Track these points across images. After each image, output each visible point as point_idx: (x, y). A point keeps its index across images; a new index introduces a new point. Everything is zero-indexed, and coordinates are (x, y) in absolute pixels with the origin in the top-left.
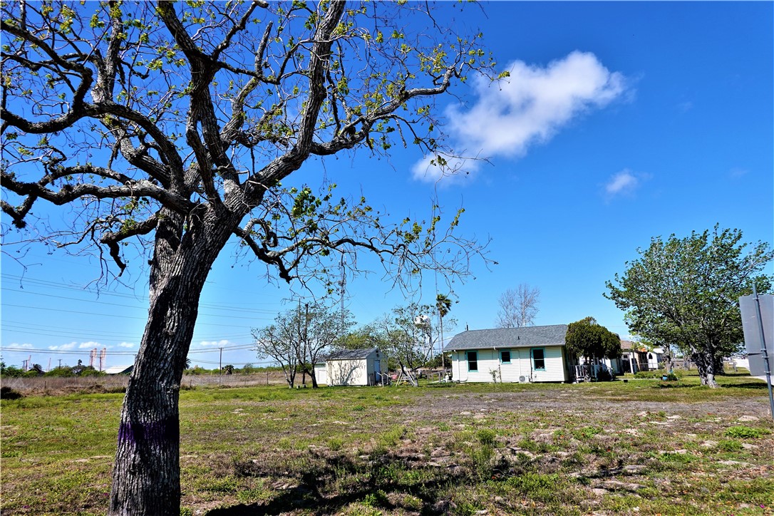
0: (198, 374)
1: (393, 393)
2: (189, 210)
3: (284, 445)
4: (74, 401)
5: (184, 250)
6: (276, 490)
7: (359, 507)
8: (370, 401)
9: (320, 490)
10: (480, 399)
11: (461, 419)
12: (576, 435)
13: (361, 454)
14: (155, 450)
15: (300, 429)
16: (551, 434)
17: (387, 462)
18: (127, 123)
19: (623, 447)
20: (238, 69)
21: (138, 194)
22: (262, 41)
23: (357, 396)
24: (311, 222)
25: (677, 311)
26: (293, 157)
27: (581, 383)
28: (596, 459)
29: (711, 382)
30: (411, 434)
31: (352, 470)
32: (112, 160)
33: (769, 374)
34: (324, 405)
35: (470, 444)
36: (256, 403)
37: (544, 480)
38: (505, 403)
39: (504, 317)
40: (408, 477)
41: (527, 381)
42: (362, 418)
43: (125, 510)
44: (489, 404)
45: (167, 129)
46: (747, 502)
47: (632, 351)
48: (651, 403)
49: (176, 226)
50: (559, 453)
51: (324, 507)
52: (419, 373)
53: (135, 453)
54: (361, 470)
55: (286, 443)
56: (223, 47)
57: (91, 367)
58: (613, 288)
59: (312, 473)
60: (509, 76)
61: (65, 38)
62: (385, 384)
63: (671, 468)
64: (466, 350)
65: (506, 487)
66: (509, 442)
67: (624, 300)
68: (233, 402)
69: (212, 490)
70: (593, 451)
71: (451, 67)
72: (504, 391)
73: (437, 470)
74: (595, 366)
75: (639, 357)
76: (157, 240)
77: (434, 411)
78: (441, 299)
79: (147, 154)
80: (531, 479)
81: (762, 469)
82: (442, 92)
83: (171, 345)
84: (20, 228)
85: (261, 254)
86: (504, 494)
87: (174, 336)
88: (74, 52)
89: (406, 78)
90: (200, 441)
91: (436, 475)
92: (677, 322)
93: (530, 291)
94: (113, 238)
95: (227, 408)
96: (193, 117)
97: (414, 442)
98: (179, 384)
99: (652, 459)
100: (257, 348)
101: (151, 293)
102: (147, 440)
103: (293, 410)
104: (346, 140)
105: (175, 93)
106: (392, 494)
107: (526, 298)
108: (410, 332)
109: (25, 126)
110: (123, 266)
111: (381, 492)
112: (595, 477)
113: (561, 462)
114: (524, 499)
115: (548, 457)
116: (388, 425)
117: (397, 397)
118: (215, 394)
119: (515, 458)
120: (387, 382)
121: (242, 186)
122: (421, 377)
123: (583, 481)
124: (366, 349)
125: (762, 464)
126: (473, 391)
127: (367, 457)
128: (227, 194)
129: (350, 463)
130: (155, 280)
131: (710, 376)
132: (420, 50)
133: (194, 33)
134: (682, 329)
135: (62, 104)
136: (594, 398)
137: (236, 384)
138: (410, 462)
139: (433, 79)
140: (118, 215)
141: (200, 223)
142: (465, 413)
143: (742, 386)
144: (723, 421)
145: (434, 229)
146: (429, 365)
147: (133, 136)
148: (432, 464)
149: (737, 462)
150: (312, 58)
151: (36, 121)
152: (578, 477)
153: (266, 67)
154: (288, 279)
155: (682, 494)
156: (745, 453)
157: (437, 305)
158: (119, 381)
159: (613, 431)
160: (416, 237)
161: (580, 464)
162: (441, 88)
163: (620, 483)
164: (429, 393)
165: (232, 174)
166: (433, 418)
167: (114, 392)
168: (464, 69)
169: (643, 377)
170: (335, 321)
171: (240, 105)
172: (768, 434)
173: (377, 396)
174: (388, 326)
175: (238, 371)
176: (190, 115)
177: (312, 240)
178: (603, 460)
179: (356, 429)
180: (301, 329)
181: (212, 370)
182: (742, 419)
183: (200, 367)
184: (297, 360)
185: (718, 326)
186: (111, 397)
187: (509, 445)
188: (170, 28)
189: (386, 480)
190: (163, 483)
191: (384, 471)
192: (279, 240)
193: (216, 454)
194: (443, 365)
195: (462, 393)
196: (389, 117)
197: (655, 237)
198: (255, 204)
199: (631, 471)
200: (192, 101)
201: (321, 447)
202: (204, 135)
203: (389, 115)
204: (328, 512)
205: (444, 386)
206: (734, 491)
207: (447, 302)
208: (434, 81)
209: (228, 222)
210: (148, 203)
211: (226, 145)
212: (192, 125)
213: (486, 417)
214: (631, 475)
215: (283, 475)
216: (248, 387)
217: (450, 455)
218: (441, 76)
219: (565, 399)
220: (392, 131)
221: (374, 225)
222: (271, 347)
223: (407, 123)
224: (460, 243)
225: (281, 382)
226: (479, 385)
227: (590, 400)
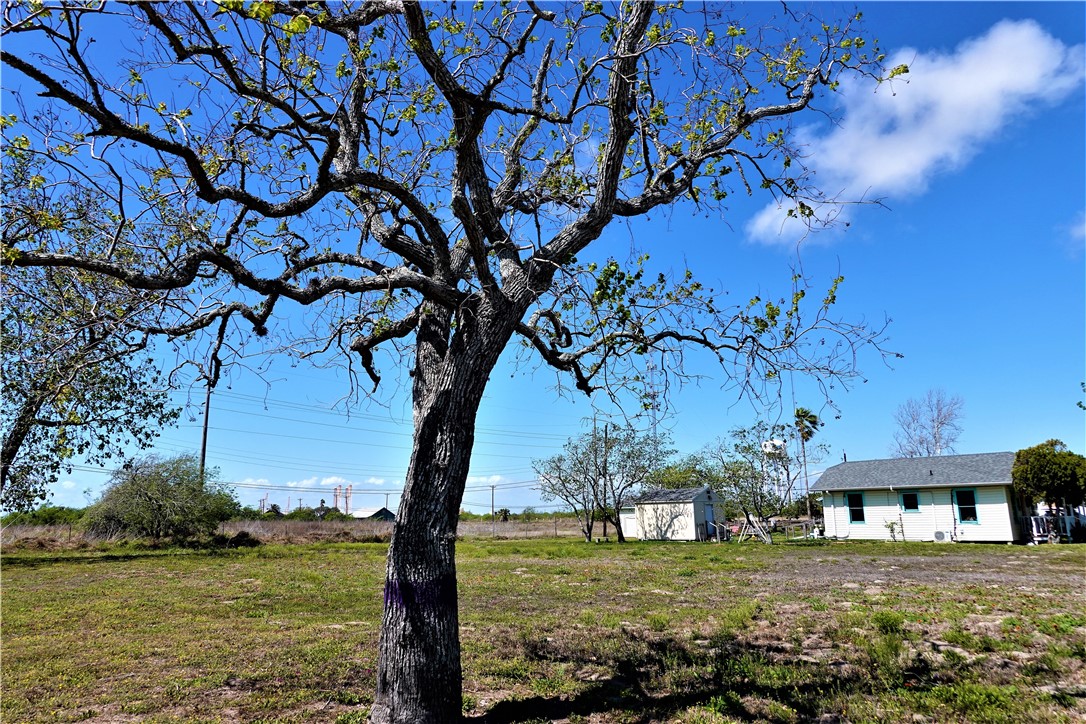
1: (735, 552)
2: (459, 303)
3: (588, 620)
4: (319, 550)
5: (454, 355)
6: (583, 681)
7: (701, 713)
8: (702, 563)
9: (643, 685)
10: (871, 564)
11: (846, 594)
12: (1041, 627)
13: (696, 638)
14: (429, 617)
15: (607, 599)
16: (997, 623)
17: (737, 652)
18: (378, 195)
20: (516, 108)
21: (396, 284)
22: (541, 68)
23: (682, 555)
24: (621, 309)
26: (590, 222)
27: (1043, 545)
30: (768, 612)
31: (687, 659)
32: (361, 244)
34: (637, 566)
35: (862, 632)
36: (543, 561)
37: (995, 694)
38: (915, 573)
39: (905, 442)
40: (771, 676)
41: (947, 539)
42: (692, 587)
43: (395, 692)
44: (888, 574)
45: (425, 197)
49: (442, 325)
50: (1015, 653)
51: (652, 709)
52: (772, 524)
53: (405, 620)
54: (699, 662)
55: (590, 617)
56: (497, 82)
57: (336, 509)
59: (629, 660)
60: (907, 71)
61: (306, 95)
62: (722, 539)
64: (844, 492)
65: (929, 701)
66: (927, 633)
68: (513, 558)
69: (498, 675)
70: (1075, 654)
71: (814, 70)
72: (910, 554)
73: (814, 668)
74: (1067, 518)
76: (419, 344)
77: (801, 580)
78: (802, 415)
79: (402, 233)
80: (971, 691)
82: (801, 108)
83: (443, 481)
84: (261, 336)
85: (552, 357)
86: (926, 712)
87: (446, 469)
88: (316, 111)
89: (746, 95)
90: (475, 608)
91: (814, 676)
93: (948, 400)
94: (365, 343)
95: (505, 567)
96: (460, 178)
97: (774, 625)
98: (455, 532)
100: (540, 487)
101: (415, 413)
102: (418, 605)
103: (594, 572)
104: (662, 192)
105: (433, 150)
106: (749, 698)
107: (940, 411)
108: (757, 465)
109: (265, 209)
110: (376, 380)
111: (732, 694)
112: (1082, 694)
113: (1019, 667)
114: (961, 721)
115: (997, 658)
116: (733, 599)
117: (741, 558)
118: (489, 548)
119: (940, 658)
120: (725, 536)
121: (525, 266)
122: (775, 530)
123: (1062, 700)
124: (692, 489)
126: (859, 552)
127: (706, 642)
128: (505, 279)
129: (683, 650)
130: (419, 396)
132: (763, 52)
133: (455, 68)
135: (302, 178)
136: (1068, 568)
137: (514, 535)
138: (771, 653)
139: (785, 90)
140: (370, 313)
141: (473, 319)
142: (850, 585)
145: (797, 309)
146: (788, 513)
147: (385, 210)
148: (805, 658)
150: (613, 81)
151: (278, 202)
152: (1052, 693)
153: (547, 102)
154: (589, 391)
157: (797, 423)
158: (369, 527)
160: (771, 323)
161: (1055, 674)
162: (800, 102)
164: (789, 554)
165: (510, 252)
166: (800, 590)
167: (364, 541)
170: (647, 448)
171: (516, 156)
173: (712, 556)
174: (724, 456)
175: (516, 517)
176: (456, 176)
177: (621, 336)
179: (686, 601)
180: (598, 460)
181: (482, 515)
184: (595, 504)
186: (362, 548)
187: (926, 637)
188: (426, 65)
189: (738, 678)
190: (440, 661)
191: (734, 664)
192: (573, 337)
193: (498, 627)
194: (809, 512)
195: (842, 555)
196: (724, 153)
198: (543, 289)
200: (459, 158)
201: (638, 625)
202: (473, 201)
203: (723, 150)
204: (659, 717)
205: (812, 543)
207: (812, 419)
208: (788, 94)
209: (508, 317)
210: (410, 295)
211: (500, 212)
212: (459, 190)
213: (885, 592)
215: (590, 661)
216: (530, 539)
217: (833, 647)
218: (799, 85)
219: (1016, 569)
220: (727, 172)
221: (706, 309)
222: (559, 485)
223: (751, 159)
224: (840, 330)
225: (575, 533)
226: (868, 544)
227: (1062, 572)
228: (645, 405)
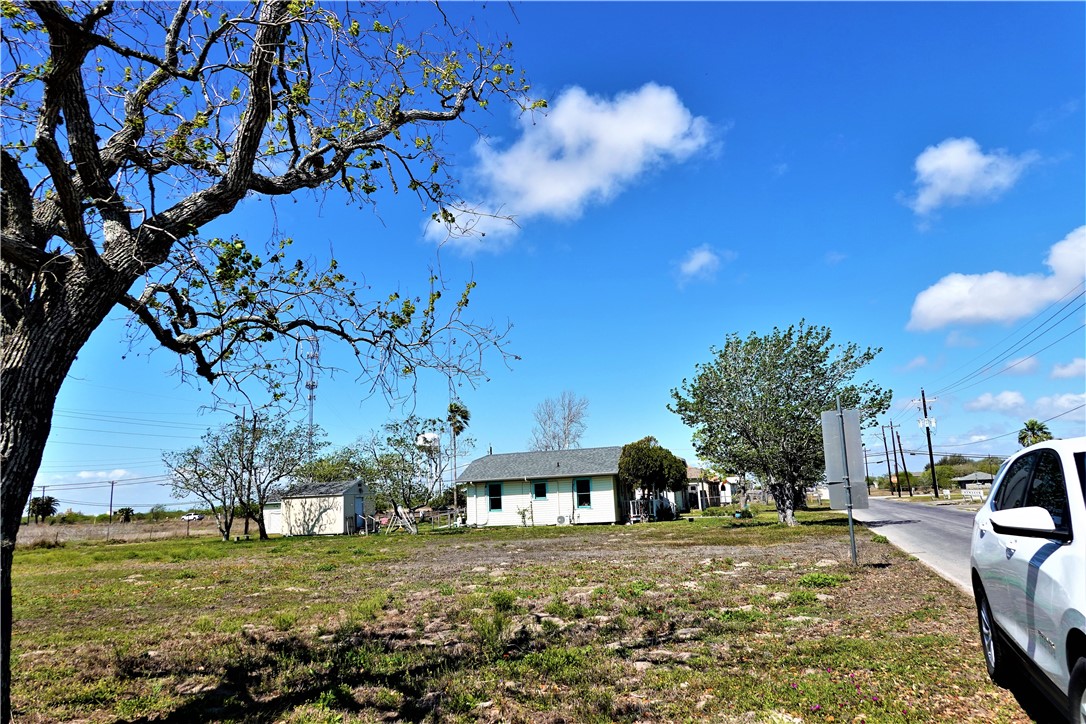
0: (71, 523)
1: (381, 544)
2: (39, 265)
3: (204, 627)
5: (30, 327)
6: (182, 695)
7: (308, 711)
8: (345, 557)
9: (251, 690)
10: (502, 549)
11: (471, 578)
12: (621, 593)
13: (322, 634)
15: (233, 602)
16: (590, 592)
17: (360, 643)
19: (678, 606)
20: (128, 49)
22: (179, 12)
23: (327, 549)
24: (244, 292)
25: (755, 429)
26: (220, 194)
27: (637, 524)
28: (642, 623)
29: (789, 519)
30: (399, 601)
31: (305, 656)
33: (851, 508)
34: (274, 564)
35: (479, 611)
36: (167, 565)
37: (573, 655)
38: (535, 554)
39: (541, 437)
40: (386, 664)
41: (567, 523)
42: (329, 582)
44: (513, 556)
46: (813, 667)
47: (701, 481)
48: (719, 547)
49: (19, 289)
50: (597, 617)
51: (256, 714)
52: (420, 515)
54: (318, 658)
55: (207, 622)
56: (103, 13)
58: (680, 398)
59: (242, 666)
62: (370, 532)
63: (732, 630)
64: (486, 482)
65: (521, 669)
66: (534, 607)
67: (692, 414)
68: (127, 564)
69: (73, 702)
70: (640, 613)
71: (466, 85)
72: (535, 537)
73: (430, 650)
74: (655, 501)
75: (710, 488)
77: (436, 567)
78: (455, 410)
80: (555, 655)
81: (836, 624)
82: (453, 118)
85: (165, 338)
86: (517, 678)
89: (402, 94)
90: (63, 627)
91: (427, 658)
92: (753, 443)
93: (577, 401)
95: (115, 575)
96: (49, 117)
97: (402, 612)
99: (711, 619)
100: (171, 482)
103: (224, 573)
104: (308, 175)
105: (22, 76)
106: (361, 688)
107: (570, 410)
108: (408, 457)
111: (344, 687)
112: (638, 646)
113: (598, 630)
114: (543, 683)
115: (583, 623)
116: (368, 591)
117: (386, 550)
118: (97, 554)
119: (539, 628)
120: (374, 528)
121: (132, 232)
122: (423, 520)
123: (622, 653)
124: (344, 482)
125: (835, 619)
126: (494, 538)
127: (331, 637)
128: (107, 243)
129: (304, 648)
131: (789, 512)
132: (424, 56)
134: (758, 451)
136: (650, 542)
137: (134, 537)
138: (393, 641)
139: (441, 98)
141: (58, 286)
142: (479, 569)
143: (824, 522)
144: (798, 567)
145: (433, 310)
146: (435, 504)
148: (423, 642)
149: (808, 618)
152: (617, 648)
153: (185, 53)
154: (211, 378)
155: (741, 661)
156: (818, 605)
157: (449, 419)
159: (668, 585)
160: (407, 320)
161: (622, 631)
162: (452, 112)
163: (668, 653)
164: (432, 543)
165: (117, 212)
166: (434, 577)
168: (485, 89)
169: (713, 514)
170: (298, 440)
171: (138, 106)
172: (847, 580)
173: (357, 549)
174: (377, 448)
175: (141, 517)
176: (43, 113)
177: (250, 320)
178: (650, 624)
179: (319, 597)
180: (243, 453)
181: (96, 515)
182: (821, 564)
183: (75, 510)
184: (237, 499)
185: (800, 449)
187: (533, 611)
189: (354, 669)
191: (351, 657)
193: (87, 646)
194: (455, 502)
195: (478, 540)
196: (374, 147)
197: (730, 334)
198: (156, 261)
199: (684, 636)
200: (47, 92)
201: (262, 627)
202: (72, 147)
203: (374, 144)
205: (454, 532)
206: (801, 654)
207: (464, 415)
208: (443, 102)
209: (108, 287)
211: (112, 168)
212: (46, 130)
213: (506, 573)
214: (683, 641)
215: (197, 672)
216: (154, 540)
217: (452, 629)
218: (453, 96)
219: (614, 546)
220: (378, 167)
221: (347, 301)
222: (194, 480)
223: (400, 158)
224: (470, 332)
225: (211, 532)
226: (503, 529)
227: (645, 546)
228: (275, 395)
